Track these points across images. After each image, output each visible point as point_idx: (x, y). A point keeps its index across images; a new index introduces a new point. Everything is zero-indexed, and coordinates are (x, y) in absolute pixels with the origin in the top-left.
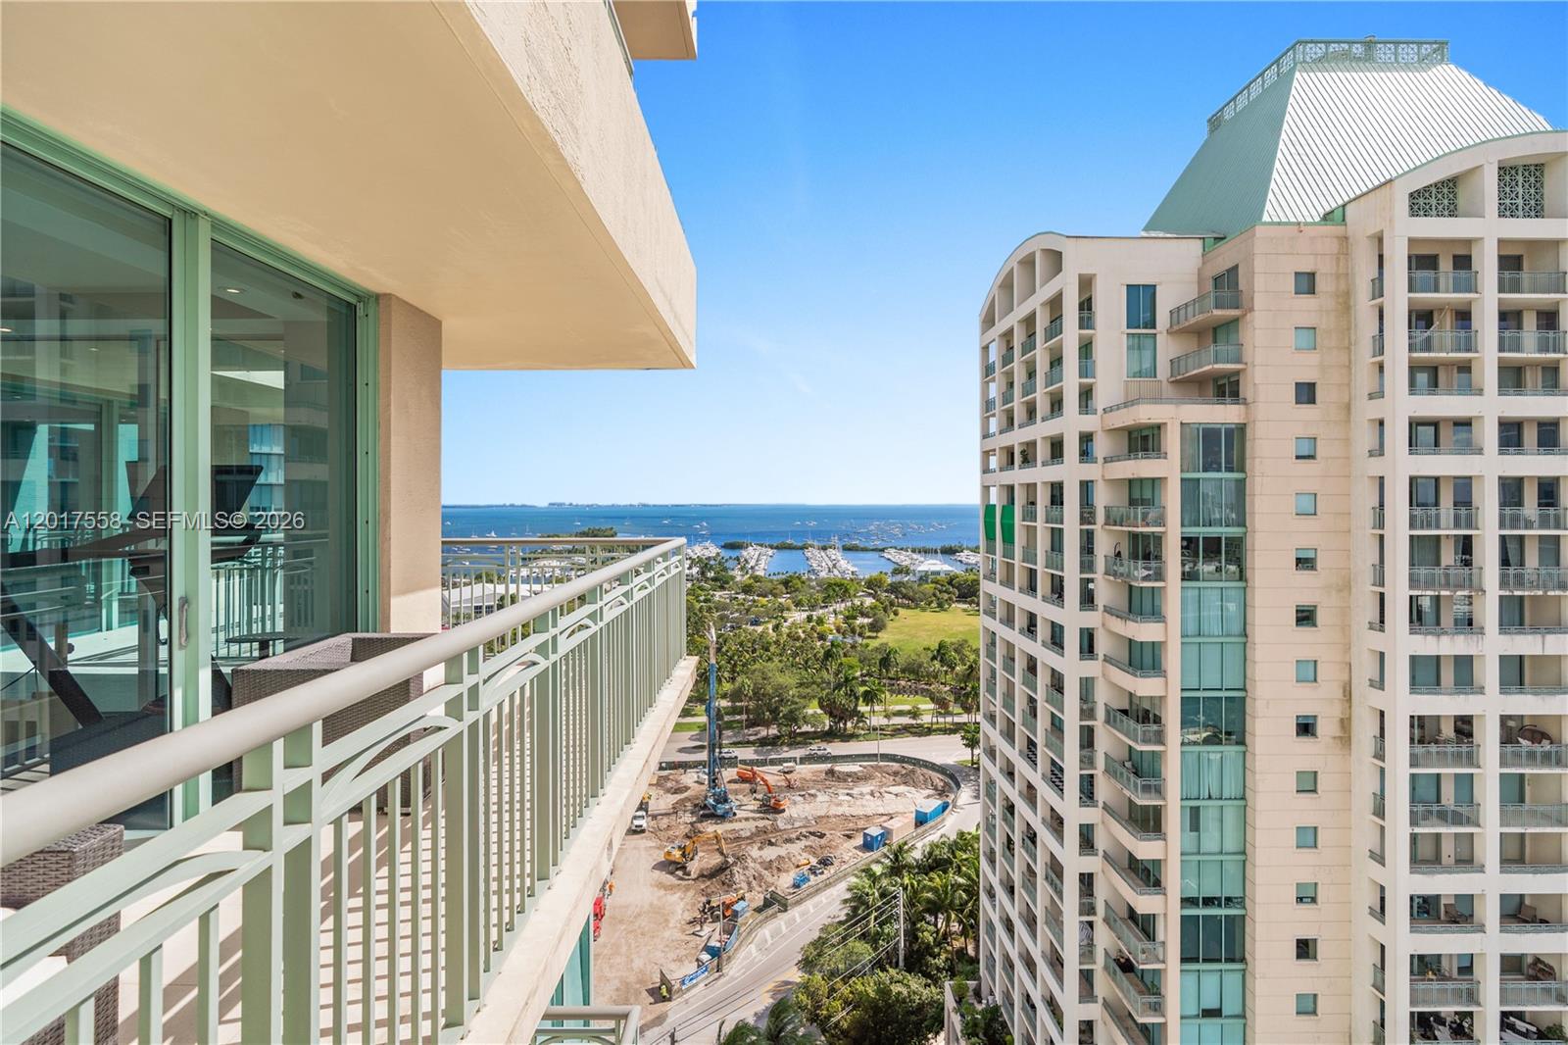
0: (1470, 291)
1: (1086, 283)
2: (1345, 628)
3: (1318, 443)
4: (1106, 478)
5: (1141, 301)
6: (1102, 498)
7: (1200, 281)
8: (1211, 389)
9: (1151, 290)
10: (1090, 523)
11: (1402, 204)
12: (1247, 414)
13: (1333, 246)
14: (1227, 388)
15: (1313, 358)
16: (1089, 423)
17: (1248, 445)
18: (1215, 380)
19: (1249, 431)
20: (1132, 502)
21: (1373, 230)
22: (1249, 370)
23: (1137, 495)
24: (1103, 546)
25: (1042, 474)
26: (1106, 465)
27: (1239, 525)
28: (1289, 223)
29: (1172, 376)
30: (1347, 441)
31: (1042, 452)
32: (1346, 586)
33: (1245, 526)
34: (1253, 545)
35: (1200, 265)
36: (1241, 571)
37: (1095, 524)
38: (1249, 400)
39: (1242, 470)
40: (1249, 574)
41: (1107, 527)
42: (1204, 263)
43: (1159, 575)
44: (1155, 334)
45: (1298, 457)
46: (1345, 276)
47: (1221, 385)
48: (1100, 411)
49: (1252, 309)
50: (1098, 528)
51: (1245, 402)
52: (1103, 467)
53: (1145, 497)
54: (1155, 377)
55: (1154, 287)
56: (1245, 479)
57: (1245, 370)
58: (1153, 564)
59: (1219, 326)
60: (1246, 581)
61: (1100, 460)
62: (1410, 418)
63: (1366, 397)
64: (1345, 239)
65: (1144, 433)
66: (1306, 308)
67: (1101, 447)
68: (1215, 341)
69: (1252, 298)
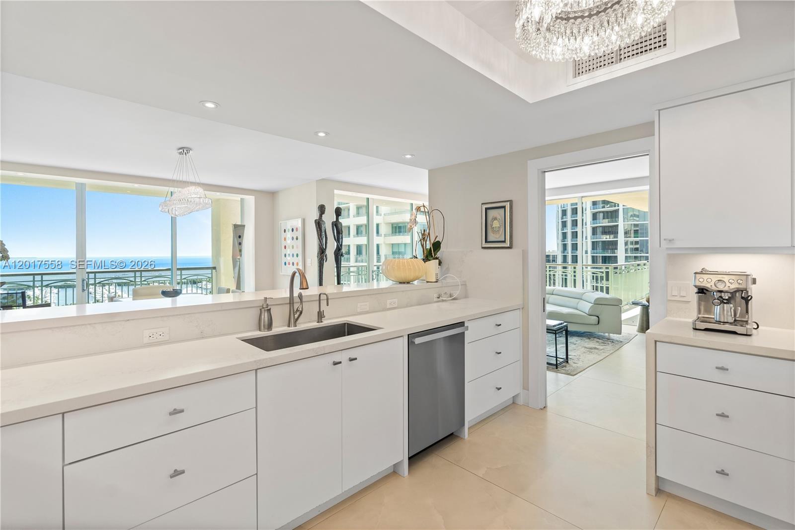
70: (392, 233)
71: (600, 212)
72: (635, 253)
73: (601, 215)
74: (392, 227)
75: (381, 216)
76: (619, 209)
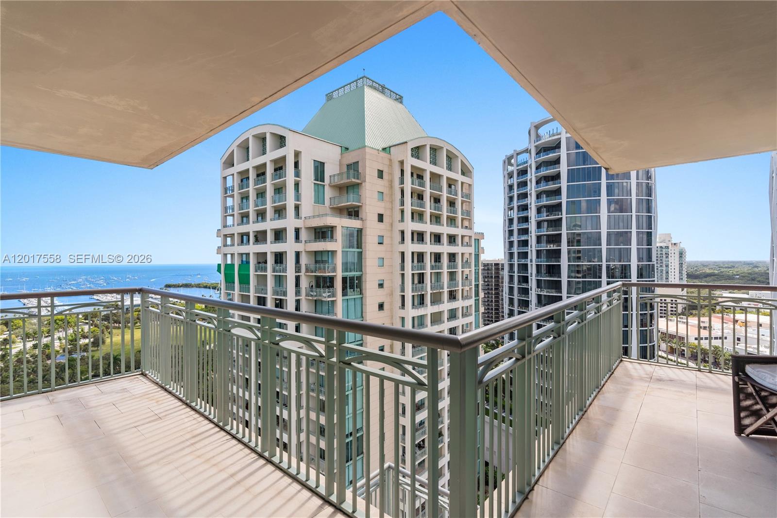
0: (423, 187)
1: (297, 154)
2: (391, 310)
3: (384, 238)
4: (307, 250)
5: (319, 168)
6: (304, 260)
7: (341, 165)
8: (346, 212)
9: (322, 164)
10: (299, 272)
11: (410, 152)
12: (363, 224)
13: (387, 162)
14: (354, 212)
15: (382, 204)
16: (299, 223)
17: (363, 237)
18: (347, 209)
19: (363, 232)
20: (316, 262)
21: (400, 159)
22: (363, 207)
23: (319, 258)
24: (304, 284)
25: (270, 248)
26: (306, 244)
27: (360, 271)
28: (375, 149)
29: (330, 205)
30: (391, 238)
31: (270, 236)
32: (391, 294)
33: (362, 271)
34: (366, 279)
35: (340, 158)
36: (361, 291)
37: (300, 272)
38: (364, 218)
39: (361, 248)
40: (364, 292)
41: (307, 274)
42: (341, 158)
43: (334, 295)
44: (324, 185)
45: (379, 243)
46: (391, 174)
47: (350, 212)
48: (303, 218)
49: (365, 181)
50: (302, 274)
51: (362, 219)
52: (305, 245)
53: (323, 259)
54: (324, 204)
55: (324, 163)
56: (362, 252)
57: (361, 206)
58: (331, 289)
59: (350, 186)
60: (363, 294)
61: (303, 242)
62: (412, 230)
63: (398, 221)
64: (390, 160)
65: (323, 230)
66: (381, 185)
67: (303, 235)
68: (347, 193)
69: (365, 177)
70: (315, 238)
71: (544, 221)
72: (577, 262)
73: (546, 224)
74: (315, 232)
75: (301, 219)
76: (562, 218)
